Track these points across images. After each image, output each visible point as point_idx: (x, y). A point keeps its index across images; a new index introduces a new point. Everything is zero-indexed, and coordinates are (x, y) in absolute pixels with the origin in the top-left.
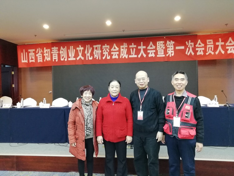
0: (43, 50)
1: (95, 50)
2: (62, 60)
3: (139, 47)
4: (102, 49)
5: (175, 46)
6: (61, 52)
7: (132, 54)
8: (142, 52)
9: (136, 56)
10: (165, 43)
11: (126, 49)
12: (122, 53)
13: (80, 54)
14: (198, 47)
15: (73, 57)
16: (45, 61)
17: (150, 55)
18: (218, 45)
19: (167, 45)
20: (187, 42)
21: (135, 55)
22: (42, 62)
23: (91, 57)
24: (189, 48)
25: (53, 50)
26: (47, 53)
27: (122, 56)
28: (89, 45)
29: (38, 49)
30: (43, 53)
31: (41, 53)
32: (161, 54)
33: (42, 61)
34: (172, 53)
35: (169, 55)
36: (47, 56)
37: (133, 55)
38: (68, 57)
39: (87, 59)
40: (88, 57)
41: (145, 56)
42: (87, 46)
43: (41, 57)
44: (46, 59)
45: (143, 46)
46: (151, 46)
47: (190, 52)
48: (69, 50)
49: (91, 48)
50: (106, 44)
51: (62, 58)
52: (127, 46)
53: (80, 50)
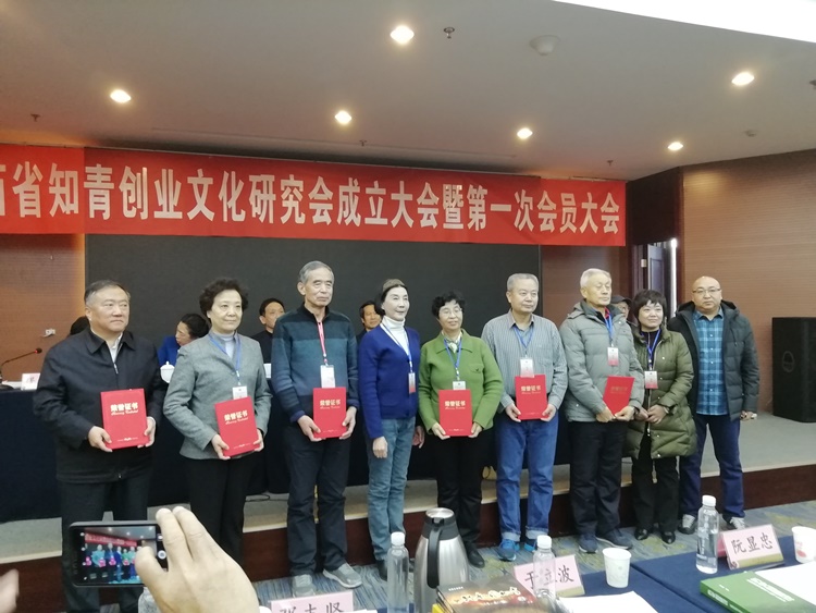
0: (46, 173)
1: (254, 192)
2: (129, 214)
3: (394, 196)
4: (277, 190)
5: (489, 201)
6: (124, 187)
7: (374, 213)
8: (402, 209)
9: (384, 221)
10: (464, 192)
11: (357, 198)
12: (344, 209)
13: (201, 201)
14: (542, 211)
15: (171, 208)
16: (53, 212)
17: (424, 223)
18: (586, 210)
19: (468, 197)
20: (517, 195)
21: (382, 217)
22: (39, 216)
23: (238, 212)
24: (523, 212)
25: (89, 178)
26: (63, 184)
27: (343, 219)
28: (233, 173)
29: (23, 165)
30: (44, 185)
31: (36, 182)
32: (454, 222)
33: (37, 213)
34: (481, 221)
35: (474, 225)
36: (63, 196)
37: (375, 216)
38: (154, 205)
39: (225, 219)
40: (229, 211)
41: (410, 222)
42: (226, 175)
43: (37, 196)
44: (59, 207)
45: (405, 193)
46: (428, 197)
47: (523, 222)
48: (157, 183)
49: (241, 184)
50: (292, 176)
51: (130, 209)
52: (358, 190)
53: (200, 187)
